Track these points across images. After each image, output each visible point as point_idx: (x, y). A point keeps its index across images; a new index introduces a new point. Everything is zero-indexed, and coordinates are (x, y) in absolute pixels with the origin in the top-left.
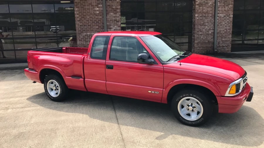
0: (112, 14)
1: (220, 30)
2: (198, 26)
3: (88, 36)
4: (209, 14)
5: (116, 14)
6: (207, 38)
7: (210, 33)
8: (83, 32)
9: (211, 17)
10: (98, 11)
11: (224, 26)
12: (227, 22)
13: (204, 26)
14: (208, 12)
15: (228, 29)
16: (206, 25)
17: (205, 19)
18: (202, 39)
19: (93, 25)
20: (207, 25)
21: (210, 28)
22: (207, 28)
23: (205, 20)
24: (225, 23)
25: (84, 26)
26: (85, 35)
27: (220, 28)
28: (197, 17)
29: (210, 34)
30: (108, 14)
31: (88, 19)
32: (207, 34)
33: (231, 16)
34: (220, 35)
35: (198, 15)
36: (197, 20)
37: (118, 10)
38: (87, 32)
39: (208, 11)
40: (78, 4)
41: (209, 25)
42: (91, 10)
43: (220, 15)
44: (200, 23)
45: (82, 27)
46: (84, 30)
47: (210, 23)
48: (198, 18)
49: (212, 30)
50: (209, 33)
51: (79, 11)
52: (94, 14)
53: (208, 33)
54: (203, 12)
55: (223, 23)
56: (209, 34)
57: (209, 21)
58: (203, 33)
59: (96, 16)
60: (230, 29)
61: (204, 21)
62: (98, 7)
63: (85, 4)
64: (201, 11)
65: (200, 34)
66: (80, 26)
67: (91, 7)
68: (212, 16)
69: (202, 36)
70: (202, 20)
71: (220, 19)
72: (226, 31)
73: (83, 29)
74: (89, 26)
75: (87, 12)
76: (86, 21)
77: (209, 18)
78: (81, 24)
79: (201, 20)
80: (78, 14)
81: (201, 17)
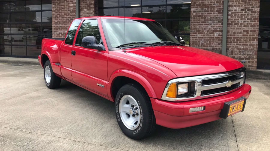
0: (85, 10)
1: (234, 32)
2: (195, 25)
3: (62, 34)
4: (214, 7)
5: (90, 10)
6: (211, 44)
7: (216, 35)
8: (58, 30)
9: (217, 11)
10: (72, 7)
11: (243, 26)
12: (248, 19)
13: (205, 25)
14: (211, 5)
15: (251, 31)
16: (208, 25)
17: (206, 15)
18: (202, 44)
19: (67, 23)
20: (211, 24)
21: (216, 29)
22: (210, 29)
23: (206, 16)
24: (244, 22)
25: (60, 23)
26: (60, 33)
27: (234, 28)
28: (194, 12)
29: (216, 38)
30: (82, 10)
31: (63, 16)
32: (210, 38)
33: (256, 9)
34: (234, 40)
35: (195, 9)
36: (194, 16)
37: (92, 6)
38: (61, 30)
39: (211, 2)
41: (214, 24)
42: (66, 6)
43: (235, 8)
44: (199, 20)
45: (58, 25)
46: (59, 28)
47: (216, 22)
48: (195, 14)
49: (219, 31)
50: (214, 35)
51: (56, 8)
52: (69, 10)
53: (213, 36)
54: (202, 5)
55: (240, 21)
56: (213, 38)
57: (213, 18)
58: (204, 35)
59: (70, 12)
60: (255, 31)
61: (205, 18)
62: (72, 3)
64: (199, 3)
65: (199, 37)
66: (56, 23)
67: (66, 3)
68: (220, 11)
69: (201, 40)
70: (203, 16)
71: (233, 14)
72: (245, 34)
73: (58, 26)
74: (63, 23)
75: (63, 9)
76: (61, 18)
77: (214, 13)
78: (57, 22)
79: (200, 16)
80: (54, 11)
81: (199, 12)
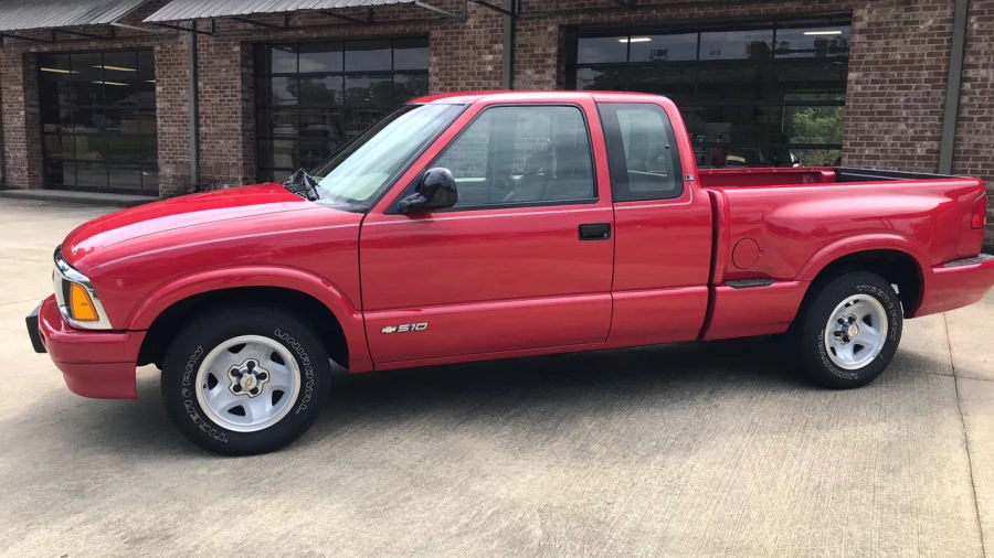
0: (529, 72)
1: (976, 142)
2: (858, 119)
4: (921, 68)
5: (543, 72)
7: (920, 151)
9: (927, 81)
10: (490, 63)
13: (888, 120)
14: (913, 62)
16: (898, 120)
17: (894, 91)
20: (906, 119)
21: (922, 132)
22: (902, 132)
23: (895, 94)
27: (977, 131)
28: (857, 82)
29: (919, 158)
30: (519, 73)
32: (902, 158)
34: (976, 166)
35: (860, 74)
36: (856, 95)
37: (551, 61)
39: (911, 55)
40: (440, 44)
41: (916, 120)
42: (471, 62)
43: (983, 72)
44: (871, 107)
47: (922, 111)
48: (859, 88)
49: (930, 139)
50: (913, 151)
51: (441, 64)
52: (479, 74)
53: (909, 154)
54: (884, 63)
56: (912, 158)
57: (915, 100)
58: (882, 151)
59: (484, 79)
61: (890, 101)
62: (491, 53)
63: (457, 43)
64: (876, 56)
65: (867, 157)
67: (472, 53)
68: (938, 80)
69: (875, 164)
70: (883, 94)
71: (978, 91)
75: (462, 68)
77: (917, 88)
79: (874, 94)
80: (436, 75)
81: (874, 82)
